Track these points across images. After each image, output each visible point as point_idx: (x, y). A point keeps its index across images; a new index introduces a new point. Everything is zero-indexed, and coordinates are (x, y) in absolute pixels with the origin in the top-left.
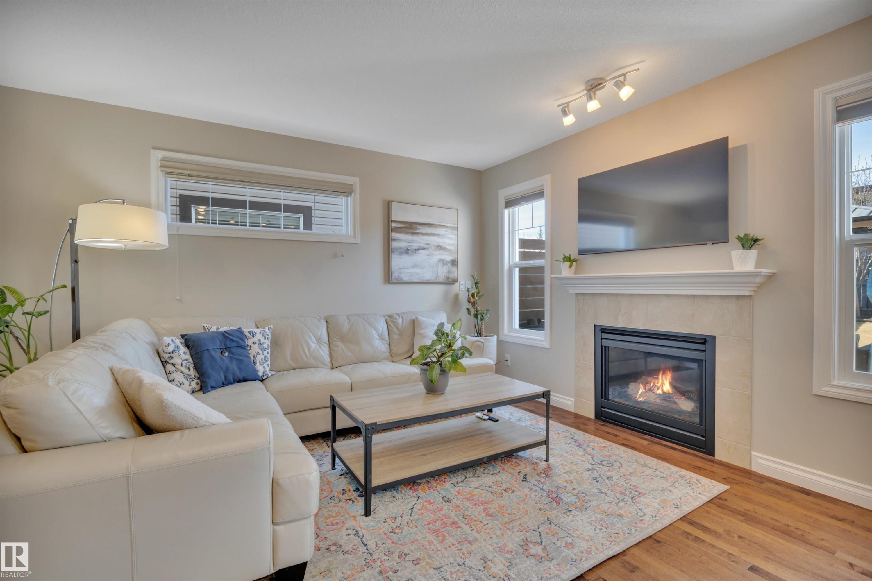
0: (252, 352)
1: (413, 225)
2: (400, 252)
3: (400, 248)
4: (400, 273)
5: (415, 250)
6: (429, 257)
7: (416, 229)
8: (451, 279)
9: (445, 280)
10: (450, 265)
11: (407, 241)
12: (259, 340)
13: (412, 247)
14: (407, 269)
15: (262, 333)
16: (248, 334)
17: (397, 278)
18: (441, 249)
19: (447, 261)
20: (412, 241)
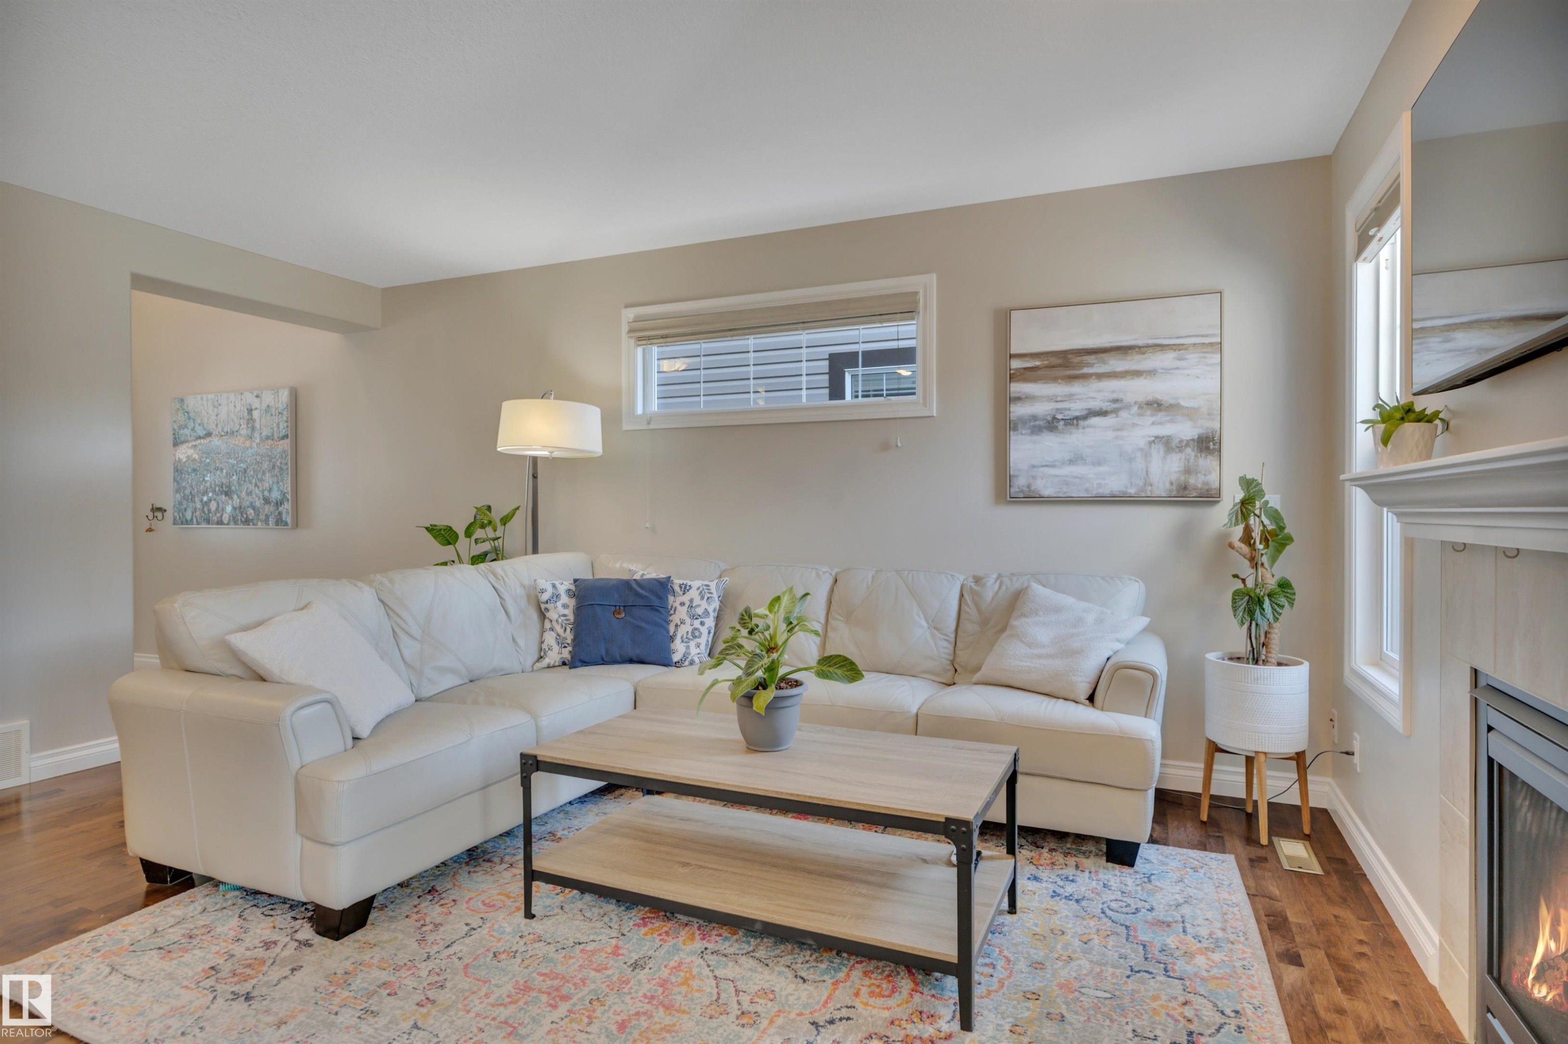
0: (675, 619)
1: (1070, 356)
2: (1034, 427)
3: (1034, 418)
4: (1034, 478)
5: (1077, 418)
6: (1119, 433)
7: (1081, 365)
8: (1195, 489)
9: (1174, 493)
10: (1190, 452)
11: (1053, 399)
12: (691, 601)
13: (1067, 412)
14: (1053, 466)
15: (701, 589)
16: (677, 588)
17: (1025, 489)
18: (1160, 410)
19: (1181, 441)
20: (1070, 397)
